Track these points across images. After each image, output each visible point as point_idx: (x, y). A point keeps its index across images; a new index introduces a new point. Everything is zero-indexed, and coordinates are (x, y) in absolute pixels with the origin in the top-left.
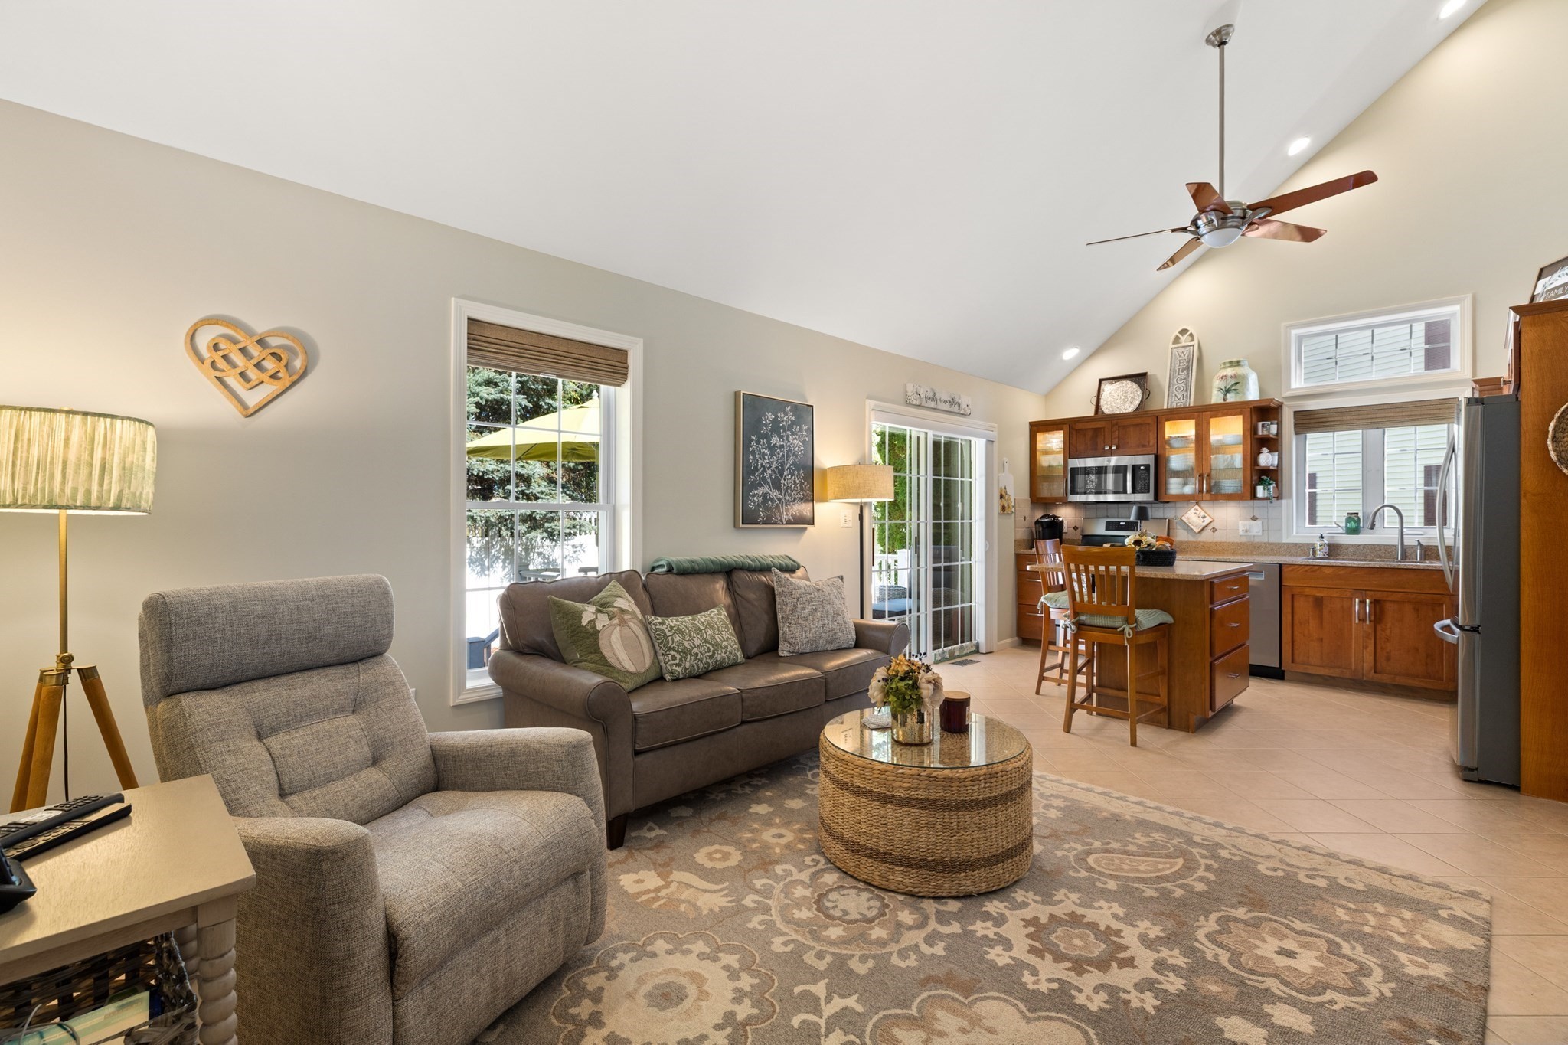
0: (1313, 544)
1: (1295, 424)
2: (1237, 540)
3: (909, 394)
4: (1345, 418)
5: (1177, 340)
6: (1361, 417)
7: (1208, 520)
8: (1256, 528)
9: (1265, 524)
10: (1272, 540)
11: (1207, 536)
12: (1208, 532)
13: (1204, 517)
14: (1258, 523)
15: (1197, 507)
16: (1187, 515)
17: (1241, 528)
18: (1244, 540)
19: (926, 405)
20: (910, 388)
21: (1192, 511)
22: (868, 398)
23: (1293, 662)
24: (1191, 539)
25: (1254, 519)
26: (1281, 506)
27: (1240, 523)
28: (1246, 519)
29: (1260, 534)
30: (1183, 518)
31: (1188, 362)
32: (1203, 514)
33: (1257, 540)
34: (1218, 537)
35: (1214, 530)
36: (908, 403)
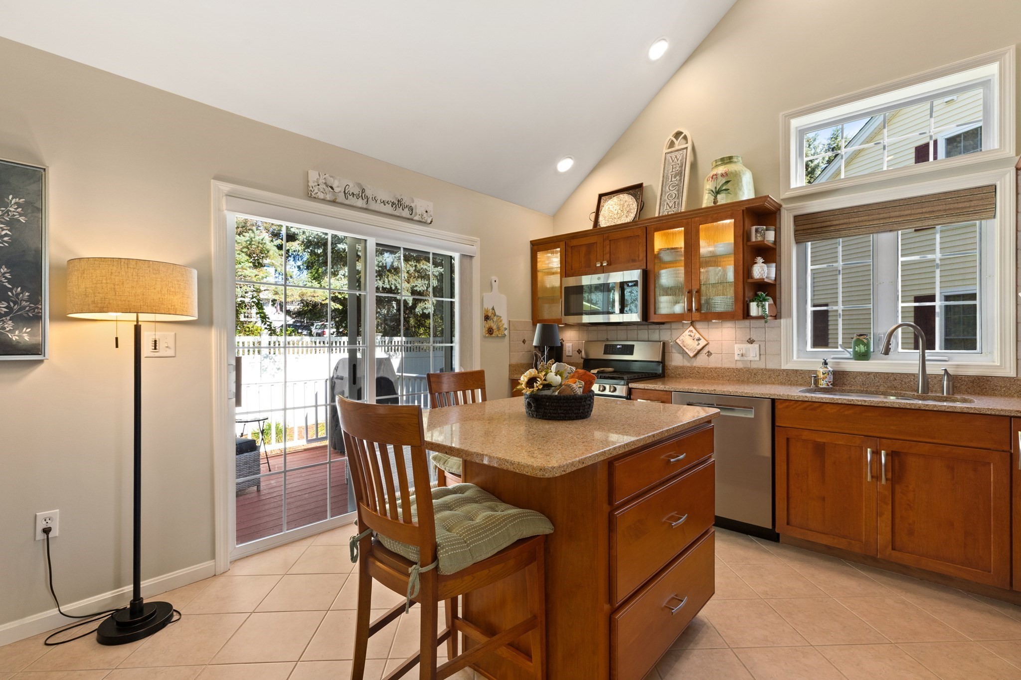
0: (815, 372)
1: (796, 231)
2: (733, 366)
3: (311, 184)
4: (852, 220)
5: (672, 144)
6: (871, 218)
7: (703, 343)
8: (752, 352)
9: (763, 347)
10: (770, 366)
11: (702, 361)
12: (703, 356)
13: (699, 340)
14: (755, 346)
15: (691, 328)
16: (681, 338)
17: (737, 352)
18: (740, 365)
19: (347, 202)
20: (313, 176)
21: (687, 333)
22: (218, 178)
23: (788, 524)
24: (687, 364)
25: (751, 342)
26: (780, 327)
27: (737, 346)
28: (742, 342)
29: (757, 358)
30: (678, 341)
32: (697, 336)
33: (754, 366)
34: (713, 362)
35: (709, 354)
36: (310, 197)
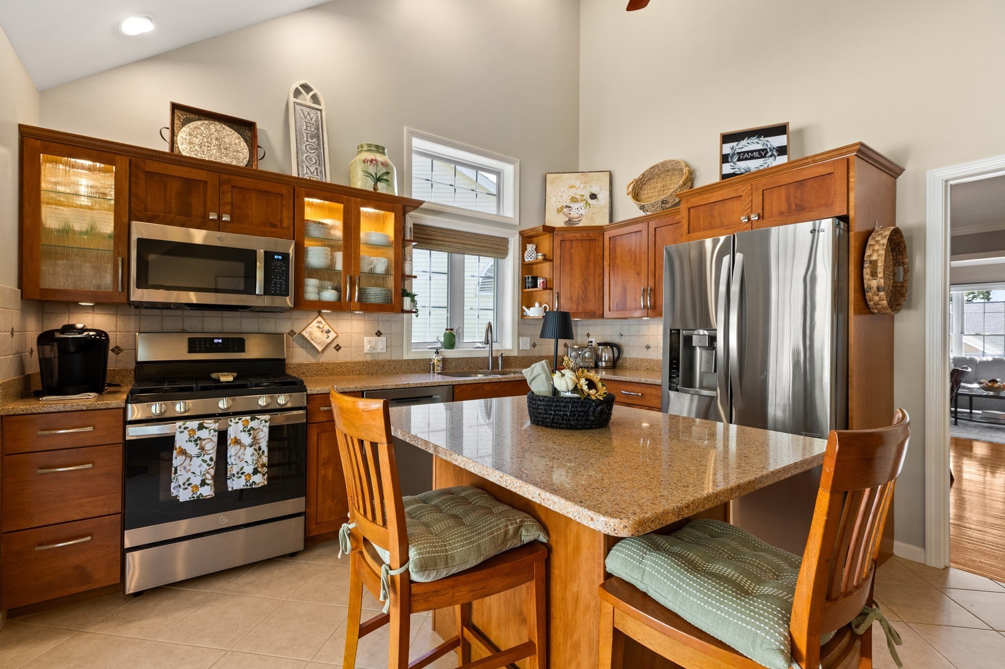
0: (430, 360)
2: (361, 359)
4: (447, 239)
5: (297, 93)
6: (456, 241)
7: (332, 335)
8: (381, 344)
9: (389, 340)
10: (395, 357)
11: (330, 356)
12: (331, 350)
13: (328, 332)
14: (383, 339)
15: (320, 319)
16: (308, 329)
17: (366, 345)
18: (369, 358)
21: (315, 323)
24: (311, 360)
25: (379, 334)
26: (403, 321)
27: (366, 339)
28: (371, 335)
29: (384, 351)
30: (304, 333)
31: (317, 129)
32: (327, 328)
33: (381, 358)
34: (342, 357)
35: (338, 348)
